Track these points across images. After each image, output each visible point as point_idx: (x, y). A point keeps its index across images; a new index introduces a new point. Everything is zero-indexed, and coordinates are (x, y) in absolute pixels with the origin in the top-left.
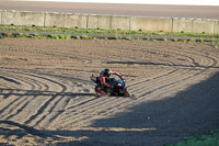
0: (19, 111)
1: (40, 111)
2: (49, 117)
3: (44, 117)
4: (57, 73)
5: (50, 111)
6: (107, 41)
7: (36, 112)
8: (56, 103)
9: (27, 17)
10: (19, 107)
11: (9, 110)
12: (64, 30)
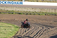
0: (31, 34)
1: (37, 34)
2: (39, 35)
3: (38, 35)
4: (41, 24)
5: (39, 34)
6: (54, 16)
7: (36, 34)
8: (41, 32)
9: (34, 9)
10: (31, 33)
11: (28, 33)
12: (43, 13)
